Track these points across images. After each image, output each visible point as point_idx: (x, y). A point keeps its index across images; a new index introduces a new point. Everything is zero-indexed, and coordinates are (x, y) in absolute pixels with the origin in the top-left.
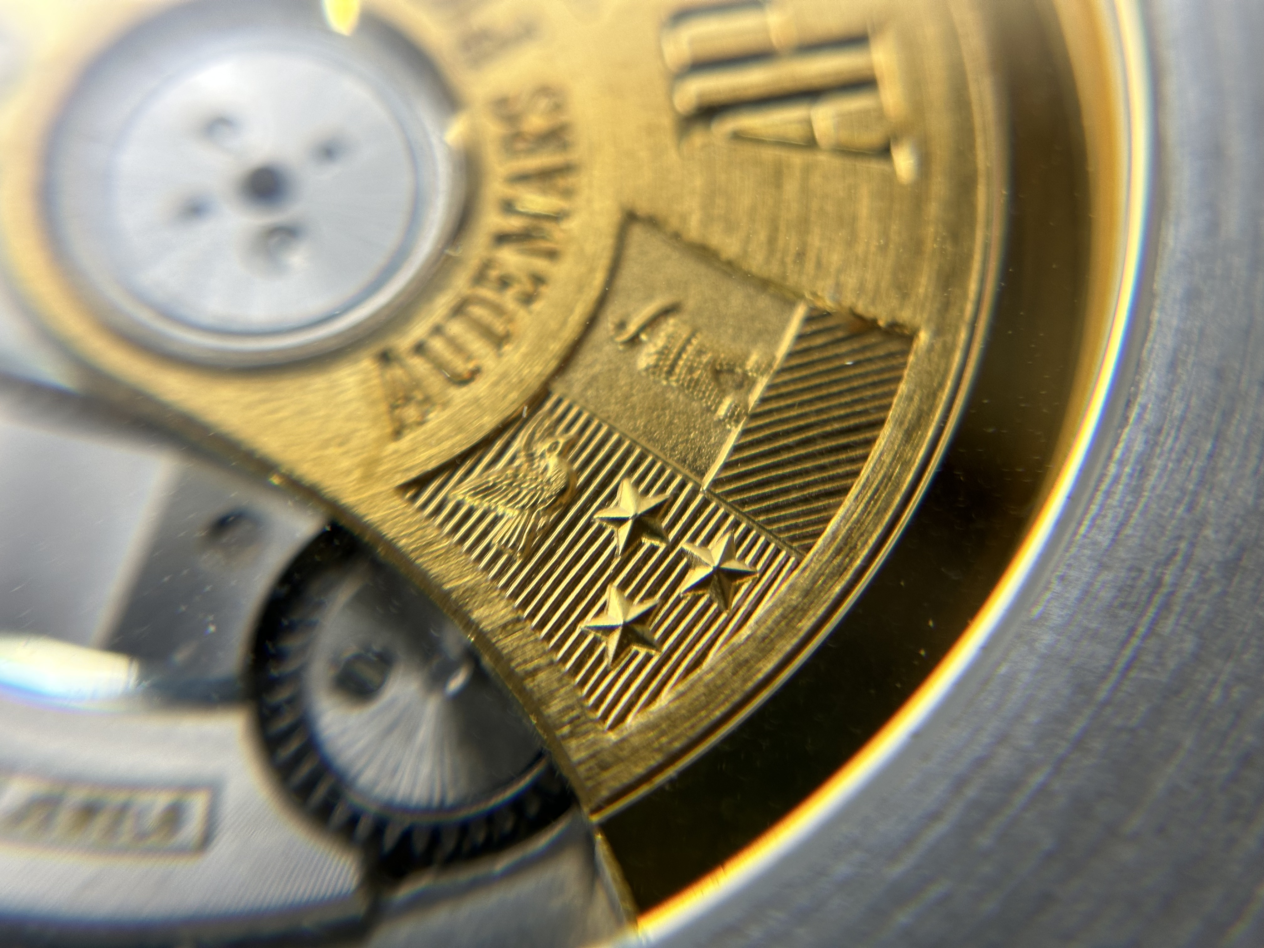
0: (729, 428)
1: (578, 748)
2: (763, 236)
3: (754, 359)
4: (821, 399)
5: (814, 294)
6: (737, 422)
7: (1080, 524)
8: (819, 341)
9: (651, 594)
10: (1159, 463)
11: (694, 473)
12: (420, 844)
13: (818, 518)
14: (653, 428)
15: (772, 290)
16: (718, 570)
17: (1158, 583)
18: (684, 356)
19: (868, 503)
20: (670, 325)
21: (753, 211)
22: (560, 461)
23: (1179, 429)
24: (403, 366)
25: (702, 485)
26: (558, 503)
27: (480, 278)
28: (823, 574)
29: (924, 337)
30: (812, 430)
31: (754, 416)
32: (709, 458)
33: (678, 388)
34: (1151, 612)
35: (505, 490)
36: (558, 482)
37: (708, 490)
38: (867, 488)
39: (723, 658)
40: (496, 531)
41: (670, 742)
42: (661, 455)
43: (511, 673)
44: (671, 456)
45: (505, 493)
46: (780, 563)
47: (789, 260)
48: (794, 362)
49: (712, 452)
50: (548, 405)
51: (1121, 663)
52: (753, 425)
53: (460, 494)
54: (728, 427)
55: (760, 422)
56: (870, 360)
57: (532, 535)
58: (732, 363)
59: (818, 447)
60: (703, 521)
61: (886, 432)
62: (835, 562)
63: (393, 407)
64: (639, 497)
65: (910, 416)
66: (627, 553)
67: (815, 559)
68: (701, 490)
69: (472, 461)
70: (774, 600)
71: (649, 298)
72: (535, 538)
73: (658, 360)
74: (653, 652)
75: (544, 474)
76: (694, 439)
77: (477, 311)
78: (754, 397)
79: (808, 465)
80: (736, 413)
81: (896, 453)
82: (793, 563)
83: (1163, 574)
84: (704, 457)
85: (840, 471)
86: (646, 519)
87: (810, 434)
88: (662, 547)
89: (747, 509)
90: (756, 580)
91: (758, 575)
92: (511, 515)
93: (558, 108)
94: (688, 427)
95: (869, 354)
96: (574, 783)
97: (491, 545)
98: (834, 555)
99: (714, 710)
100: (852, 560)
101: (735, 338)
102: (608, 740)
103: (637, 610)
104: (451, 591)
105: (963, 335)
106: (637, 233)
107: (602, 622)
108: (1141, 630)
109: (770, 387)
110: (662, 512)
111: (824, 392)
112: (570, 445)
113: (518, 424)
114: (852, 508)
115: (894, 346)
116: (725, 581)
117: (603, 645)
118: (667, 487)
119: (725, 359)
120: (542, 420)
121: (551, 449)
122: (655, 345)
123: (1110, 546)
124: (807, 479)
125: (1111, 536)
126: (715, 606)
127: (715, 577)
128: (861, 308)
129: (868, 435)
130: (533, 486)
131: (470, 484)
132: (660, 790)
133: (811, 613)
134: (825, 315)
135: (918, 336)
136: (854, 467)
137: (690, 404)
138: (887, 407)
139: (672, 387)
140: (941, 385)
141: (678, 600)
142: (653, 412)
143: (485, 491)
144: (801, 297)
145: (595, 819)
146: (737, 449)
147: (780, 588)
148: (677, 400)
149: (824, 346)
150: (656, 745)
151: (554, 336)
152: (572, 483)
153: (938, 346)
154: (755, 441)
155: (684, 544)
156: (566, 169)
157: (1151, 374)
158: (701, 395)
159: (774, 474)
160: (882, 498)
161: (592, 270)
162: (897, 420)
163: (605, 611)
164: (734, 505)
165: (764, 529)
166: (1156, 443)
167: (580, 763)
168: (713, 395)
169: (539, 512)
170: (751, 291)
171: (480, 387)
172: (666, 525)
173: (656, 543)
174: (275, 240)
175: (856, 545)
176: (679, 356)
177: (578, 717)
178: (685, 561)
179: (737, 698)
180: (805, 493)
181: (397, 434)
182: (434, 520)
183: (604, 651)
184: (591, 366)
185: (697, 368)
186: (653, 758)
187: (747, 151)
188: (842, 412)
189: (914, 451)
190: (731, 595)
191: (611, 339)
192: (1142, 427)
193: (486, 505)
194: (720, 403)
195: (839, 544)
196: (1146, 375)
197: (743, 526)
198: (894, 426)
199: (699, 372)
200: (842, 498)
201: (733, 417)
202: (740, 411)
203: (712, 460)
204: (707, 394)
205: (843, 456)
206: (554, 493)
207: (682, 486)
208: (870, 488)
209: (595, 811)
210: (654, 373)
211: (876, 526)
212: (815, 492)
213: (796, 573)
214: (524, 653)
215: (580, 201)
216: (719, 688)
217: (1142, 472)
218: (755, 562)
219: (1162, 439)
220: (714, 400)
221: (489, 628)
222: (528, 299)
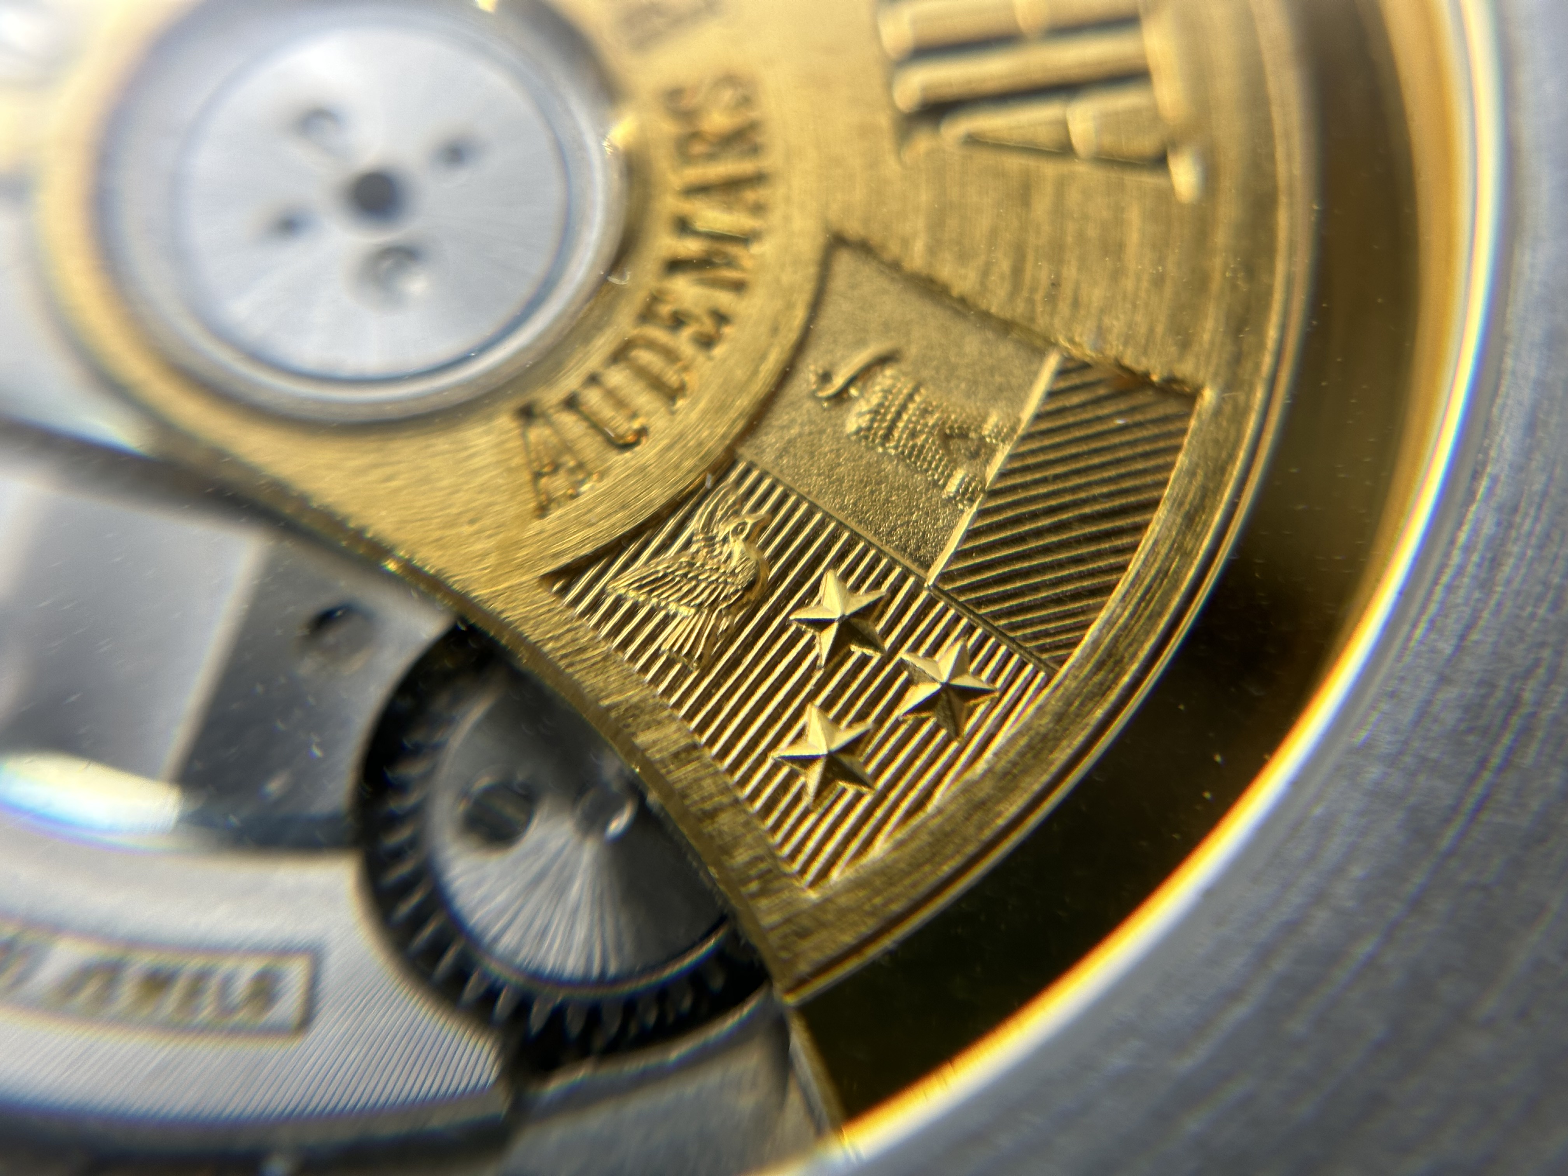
0: (962, 507)
1: (770, 911)
2: (1005, 265)
3: (993, 420)
4: (1078, 472)
5: (1071, 341)
6: (972, 501)
7: (1415, 626)
8: (1075, 399)
9: (861, 716)
10: (1515, 549)
11: (916, 564)
12: (575, 1026)
13: (1075, 623)
14: (865, 507)
15: (1014, 335)
16: (947, 687)
17: (1515, 702)
18: (905, 417)
19: (1138, 604)
20: (886, 377)
21: (994, 233)
22: (748, 549)
23: (1540, 507)
24: (549, 423)
25: (927, 580)
26: (745, 600)
27: (647, 315)
28: (1078, 696)
29: (1209, 396)
30: (1067, 512)
31: (993, 494)
32: (936, 545)
33: (897, 456)
34: (1507, 739)
35: (679, 582)
36: (745, 574)
37: (935, 586)
38: (1137, 586)
39: (954, 798)
40: (667, 634)
41: (886, 904)
42: (875, 540)
43: (685, 813)
44: (887, 542)
45: (679, 586)
46: (1026, 678)
47: (1039, 297)
48: (1044, 426)
49: (940, 538)
50: (733, 476)
51: (1470, 803)
52: (992, 504)
53: (620, 586)
54: (960, 506)
55: (1000, 501)
56: (1140, 425)
57: (712, 639)
58: (965, 426)
59: (1074, 534)
60: (928, 625)
61: (1161, 513)
62: (1097, 679)
63: (538, 475)
64: (848, 594)
65: (1191, 496)
66: (832, 664)
67: (1070, 676)
68: (926, 585)
69: (637, 544)
70: (1018, 725)
71: (860, 343)
72: (715, 644)
73: (873, 421)
74: (864, 789)
75: (728, 562)
76: (916, 521)
77: (644, 357)
78: (992, 472)
79: (1062, 556)
80: (970, 489)
81: (1174, 542)
82: (1043, 679)
83: (1523, 690)
84: (930, 545)
85: (1102, 564)
86: (855, 620)
87: (1064, 516)
88: (877, 657)
89: (983, 611)
90: (996, 700)
91: (997, 695)
92: (685, 614)
93: (746, 101)
94: (909, 506)
95: (1139, 417)
96: (766, 955)
97: (660, 652)
98: (1094, 670)
99: (941, 864)
100: (1118, 677)
101: (970, 394)
102: (806, 900)
103: (844, 736)
104: (609, 708)
105: (1259, 395)
106: (844, 262)
107: (799, 751)
108: (1495, 761)
109: (1012, 457)
110: (876, 613)
111: (1081, 464)
112: (759, 527)
113: (695, 499)
114: (1118, 611)
115: (1171, 407)
116: (956, 701)
117: (802, 779)
118: (883, 582)
119: (956, 421)
120: (725, 495)
121: (736, 532)
122: (868, 401)
123: (1454, 654)
124: (1060, 574)
125: (1454, 642)
126: (943, 733)
127: (944, 696)
128: (1128, 360)
129: (1138, 519)
130: (713, 578)
131: (633, 574)
132: (873, 967)
133: (1065, 743)
134: (1084, 366)
135: (1201, 395)
136: (1120, 559)
137: (913, 477)
138: (1163, 484)
139: (890, 455)
140: (1232, 457)
141: (897, 724)
142: (865, 487)
143: (652, 584)
144: (1054, 345)
145: (791, 1000)
146: (971, 534)
147: (1025, 711)
148: (896, 473)
149: (1083, 406)
150: (867, 907)
151: (742, 388)
152: (762, 574)
153: (1228, 409)
154: (994, 525)
155: (903, 654)
156: (758, 179)
157: (1503, 438)
158: (925, 467)
159: (1018, 566)
160: (1156, 599)
161: (790, 306)
162: (1175, 500)
163: (804, 737)
164: (967, 605)
165: (1004, 635)
166: (1511, 526)
167: (773, 928)
168: (941, 467)
169: (720, 611)
170: (990, 335)
171: (647, 452)
172: (882, 629)
173: (868, 652)
174: (387, 264)
175: (1123, 657)
176: (899, 415)
177: (769, 871)
178: (905, 675)
179: (971, 849)
180: (1058, 591)
181: (542, 510)
182: (589, 620)
183: (804, 787)
184: (788, 427)
185: (922, 432)
186: (865, 923)
187: (984, 158)
188: (1105, 490)
189: (1197, 540)
190: (963, 719)
191: (813, 395)
192: (1493, 504)
193: (654, 601)
194: (950, 476)
195: (1101, 656)
196: (1498, 439)
197: (979, 632)
198: (1172, 506)
199: (924, 437)
200: (1104, 599)
201: (966, 494)
202: (976, 487)
203: (940, 548)
204: (933, 466)
205: (1105, 545)
206: (740, 587)
207: (903, 578)
208: (1140, 585)
209: (790, 990)
210: (866, 438)
211: (1147, 633)
212: (1071, 590)
213: (1046, 692)
214: (701, 788)
215: (775, 218)
216: (947, 835)
217: (1494, 562)
218: (993, 679)
219: (1518, 519)
220: (943, 473)
221: (658, 756)
222: (706, 342)
